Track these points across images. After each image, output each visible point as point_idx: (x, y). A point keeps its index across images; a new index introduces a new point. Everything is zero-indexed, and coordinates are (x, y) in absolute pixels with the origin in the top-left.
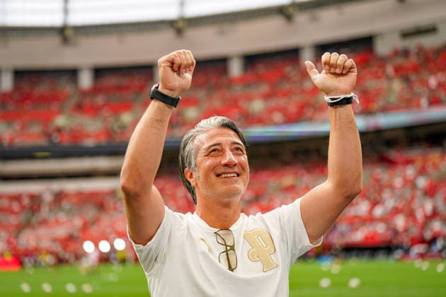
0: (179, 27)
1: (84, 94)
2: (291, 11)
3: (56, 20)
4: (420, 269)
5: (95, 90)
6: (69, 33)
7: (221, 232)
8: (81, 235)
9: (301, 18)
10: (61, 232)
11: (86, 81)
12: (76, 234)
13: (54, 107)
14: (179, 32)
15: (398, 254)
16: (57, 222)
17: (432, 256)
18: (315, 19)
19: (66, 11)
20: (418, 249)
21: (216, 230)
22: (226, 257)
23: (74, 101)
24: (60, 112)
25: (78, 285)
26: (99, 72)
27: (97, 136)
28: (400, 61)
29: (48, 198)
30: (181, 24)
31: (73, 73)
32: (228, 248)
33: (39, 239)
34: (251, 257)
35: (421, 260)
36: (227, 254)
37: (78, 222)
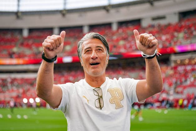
0: (64, 13)
1: (25, 39)
2: (108, 8)
3: (14, 9)
4: (158, 112)
5: (29, 38)
6: (19, 14)
7: (96, 89)
8: (22, 96)
9: (112, 11)
10: (14, 94)
11: (26, 33)
12: (20, 95)
13: (13, 44)
14: (64, 15)
15: (149, 106)
16: (13, 91)
17: (163, 107)
18: (118, 12)
19: (18, 5)
20: (157, 104)
21: (94, 88)
22: (98, 101)
23: (20, 41)
24: (15, 46)
25: (22, 115)
26: (31, 30)
27: (29, 56)
28: (151, 29)
29: (9, 80)
30: (64, 12)
31: (20, 30)
32: (100, 97)
33: (5, 97)
34: (111, 102)
35: (158, 108)
36: (99, 100)
37: (21, 91)
